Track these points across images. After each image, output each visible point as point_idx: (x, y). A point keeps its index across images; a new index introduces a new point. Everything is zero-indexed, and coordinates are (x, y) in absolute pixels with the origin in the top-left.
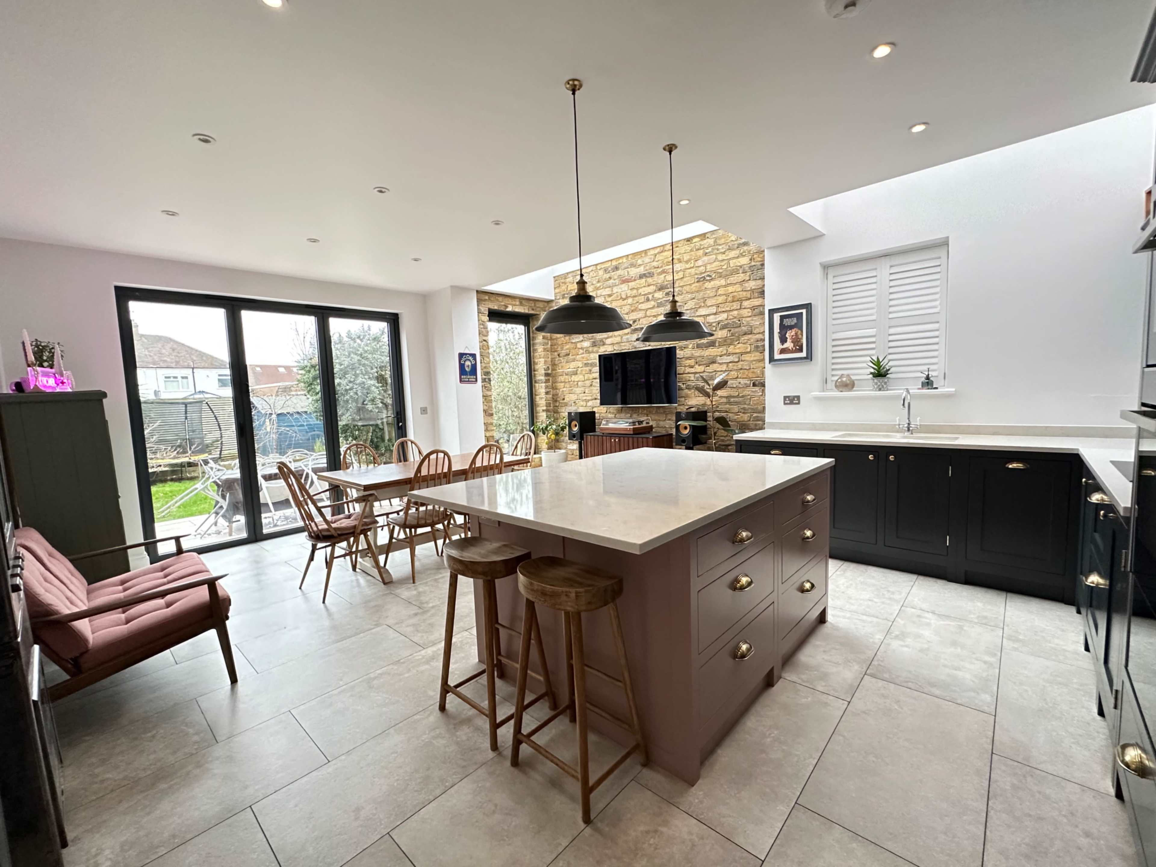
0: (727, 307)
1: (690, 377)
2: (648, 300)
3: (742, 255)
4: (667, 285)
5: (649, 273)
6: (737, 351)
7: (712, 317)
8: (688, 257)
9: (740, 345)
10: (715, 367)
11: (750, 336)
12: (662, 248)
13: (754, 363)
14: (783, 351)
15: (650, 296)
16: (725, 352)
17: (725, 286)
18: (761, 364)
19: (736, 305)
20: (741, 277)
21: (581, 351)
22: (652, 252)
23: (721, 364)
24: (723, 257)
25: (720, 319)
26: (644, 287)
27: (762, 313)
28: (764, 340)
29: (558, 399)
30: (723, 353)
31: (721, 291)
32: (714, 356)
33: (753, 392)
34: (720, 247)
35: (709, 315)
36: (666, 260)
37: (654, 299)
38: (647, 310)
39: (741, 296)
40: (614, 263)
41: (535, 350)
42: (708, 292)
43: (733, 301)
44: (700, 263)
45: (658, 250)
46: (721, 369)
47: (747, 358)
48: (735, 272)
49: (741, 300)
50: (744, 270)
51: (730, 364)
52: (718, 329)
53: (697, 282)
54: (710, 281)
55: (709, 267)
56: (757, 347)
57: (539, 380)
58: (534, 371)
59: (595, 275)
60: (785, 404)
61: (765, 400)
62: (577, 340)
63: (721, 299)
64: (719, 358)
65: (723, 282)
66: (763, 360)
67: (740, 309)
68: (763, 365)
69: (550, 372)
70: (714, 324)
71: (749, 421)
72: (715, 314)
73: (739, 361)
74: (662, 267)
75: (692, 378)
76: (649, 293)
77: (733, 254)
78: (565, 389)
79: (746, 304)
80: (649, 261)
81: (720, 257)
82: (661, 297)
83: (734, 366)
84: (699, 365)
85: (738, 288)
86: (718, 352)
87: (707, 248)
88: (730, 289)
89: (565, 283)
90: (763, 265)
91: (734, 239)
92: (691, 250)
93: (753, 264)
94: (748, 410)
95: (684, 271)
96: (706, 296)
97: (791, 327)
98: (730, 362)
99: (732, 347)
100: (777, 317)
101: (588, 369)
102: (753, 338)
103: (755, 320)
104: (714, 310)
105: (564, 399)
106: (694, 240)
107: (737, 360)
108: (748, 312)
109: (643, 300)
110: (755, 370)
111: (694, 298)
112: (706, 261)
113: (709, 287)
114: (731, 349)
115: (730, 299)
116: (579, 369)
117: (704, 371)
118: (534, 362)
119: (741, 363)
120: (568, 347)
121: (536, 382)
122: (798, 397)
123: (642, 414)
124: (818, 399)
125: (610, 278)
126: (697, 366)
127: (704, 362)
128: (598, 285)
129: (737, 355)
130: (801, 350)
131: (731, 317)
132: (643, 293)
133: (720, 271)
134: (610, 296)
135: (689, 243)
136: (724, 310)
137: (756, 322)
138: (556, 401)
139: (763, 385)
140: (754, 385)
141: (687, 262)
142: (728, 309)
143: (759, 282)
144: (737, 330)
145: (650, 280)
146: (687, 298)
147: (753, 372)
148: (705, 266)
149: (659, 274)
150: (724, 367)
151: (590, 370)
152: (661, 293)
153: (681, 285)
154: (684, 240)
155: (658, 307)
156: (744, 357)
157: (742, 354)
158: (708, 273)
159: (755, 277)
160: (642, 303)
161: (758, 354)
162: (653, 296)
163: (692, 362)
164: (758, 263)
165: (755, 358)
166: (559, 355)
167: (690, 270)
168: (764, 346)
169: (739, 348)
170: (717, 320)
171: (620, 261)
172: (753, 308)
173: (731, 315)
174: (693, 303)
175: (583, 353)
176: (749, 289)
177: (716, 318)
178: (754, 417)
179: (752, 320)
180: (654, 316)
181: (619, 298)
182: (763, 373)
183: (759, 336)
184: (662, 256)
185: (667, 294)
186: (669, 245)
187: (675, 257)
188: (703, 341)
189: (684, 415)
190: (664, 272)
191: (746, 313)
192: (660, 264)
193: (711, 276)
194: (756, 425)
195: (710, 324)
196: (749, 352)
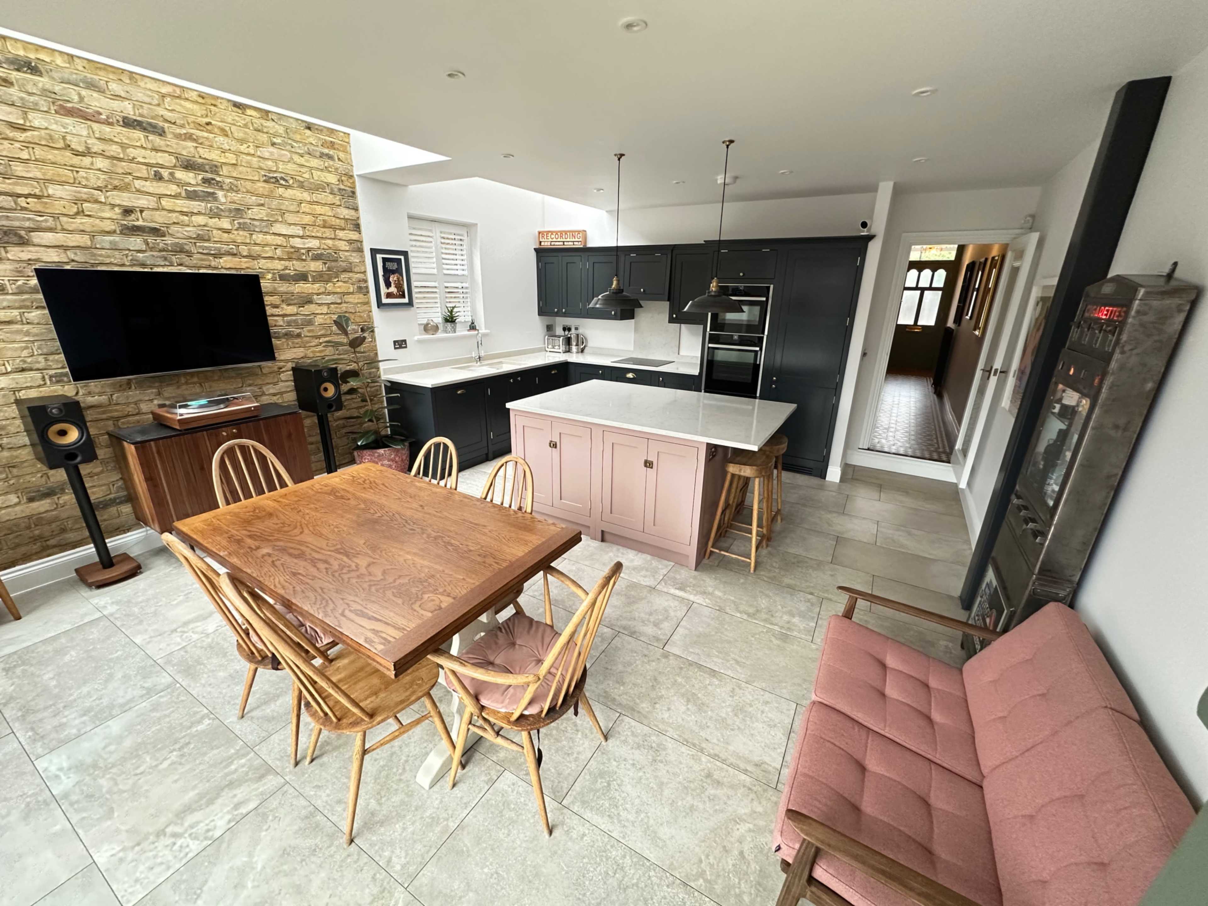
0: (317, 231)
1: (276, 321)
2: (159, 177)
3: (327, 170)
4: (203, 165)
5: (152, 126)
6: (338, 290)
7: (298, 240)
8: (242, 135)
9: (340, 284)
10: (311, 308)
11: (351, 274)
12: (177, 90)
13: (359, 305)
14: (389, 295)
15: (165, 173)
16: (322, 290)
17: (311, 203)
18: (367, 308)
19: (328, 233)
20: (330, 199)
22: (151, 85)
23: (320, 305)
24: (301, 161)
25: (310, 245)
26: (143, 147)
27: (360, 250)
28: (366, 281)
30: (320, 291)
31: (305, 207)
32: (309, 294)
34: (295, 144)
35: (293, 236)
36: (192, 118)
37: (175, 181)
38: (160, 196)
39: (333, 223)
40: (17, 50)
42: (287, 203)
43: (324, 227)
44: (265, 153)
45: (169, 89)
46: (320, 312)
47: (350, 300)
48: (319, 187)
49: (334, 228)
50: (332, 189)
51: (332, 306)
52: (308, 259)
53: (265, 181)
54: (287, 187)
55: (281, 166)
56: (360, 288)
60: (395, 348)
61: (376, 346)
63: (307, 219)
64: (315, 297)
65: (306, 196)
66: (368, 303)
67: (334, 239)
68: (369, 308)
70: (303, 251)
72: (302, 237)
73: (342, 303)
74: (182, 126)
75: (281, 323)
76: (161, 166)
77: (315, 163)
79: (341, 234)
80: (148, 100)
81: (297, 159)
82: (193, 182)
83: (337, 308)
84: (289, 305)
85: (327, 211)
86: (313, 289)
87: (275, 135)
88: (319, 209)
90: (354, 193)
91: (314, 142)
92: (246, 126)
93: (342, 187)
95: (236, 153)
96: (283, 207)
97: (393, 272)
98: (332, 303)
99: (331, 284)
100: (379, 257)
102: (354, 276)
104: (299, 231)
106: (248, 112)
107: (339, 301)
108: (345, 245)
109: (144, 174)
110: (362, 314)
111: (262, 205)
112: (276, 155)
113: (287, 195)
114: (330, 286)
115: (319, 222)
117: (297, 314)
119: (345, 305)
122: (405, 341)
124: (419, 341)
125: (7, 82)
126: (284, 306)
127: (296, 301)
129: (339, 296)
130: (403, 296)
131: (326, 247)
132: (141, 160)
133: (300, 179)
134: (17, 127)
135: (239, 111)
136: (313, 234)
137: (355, 258)
139: (372, 330)
140: (363, 330)
141: (242, 141)
142: (319, 235)
143: (352, 212)
144: (333, 264)
145: (156, 139)
146: (250, 202)
147: (360, 317)
148: (275, 161)
149: (179, 137)
150: (325, 310)
152: (191, 175)
153: (235, 175)
154: (229, 100)
155: (189, 198)
156: (348, 298)
157: (344, 294)
158: (283, 175)
159: (347, 205)
160: (145, 179)
161: (361, 296)
162: (172, 174)
163: (275, 300)
164: (347, 188)
165: (360, 301)
167: (249, 158)
168: (367, 287)
169: (340, 286)
170: (306, 246)
171: (43, 57)
172: (350, 242)
173: (325, 244)
174: (264, 213)
176: (342, 217)
177: (304, 244)
179: (350, 256)
180: (182, 213)
181: (61, 144)
182: (370, 317)
183: (361, 276)
184: (181, 105)
185: (206, 181)
186: (196, 93)
187: (213, 122)
188: (287, 271)
189: (325, 374)
190: (189, 137)
191: (343, 245)
192: (179, 118)
193: (286, 181)
194: (370, 373)
195: (297, 250)
196: (352, 293)
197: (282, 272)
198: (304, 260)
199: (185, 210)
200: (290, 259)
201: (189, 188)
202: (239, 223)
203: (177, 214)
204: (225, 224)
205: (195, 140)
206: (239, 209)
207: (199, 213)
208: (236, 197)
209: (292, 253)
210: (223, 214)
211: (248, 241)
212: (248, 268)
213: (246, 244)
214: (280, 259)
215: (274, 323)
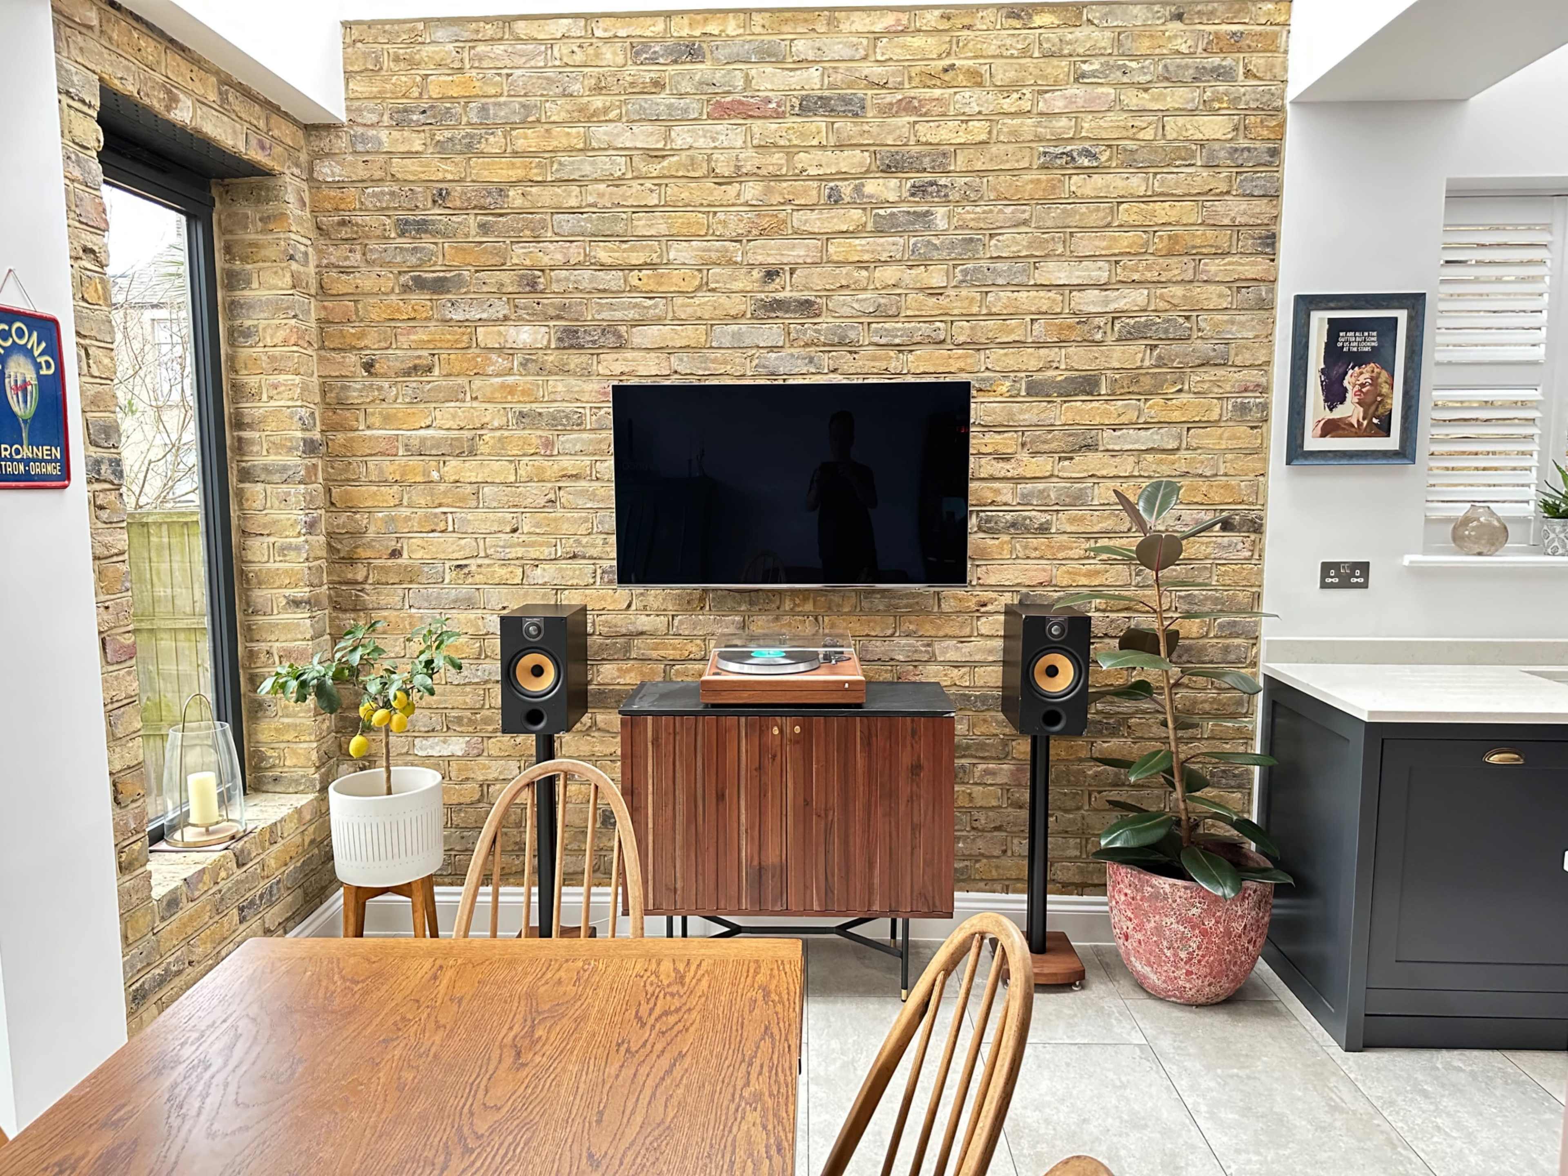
0: (1148, 268)
1: (997, 492)
2: (835, 199)
3: (1208, 108)
4: (920, 157)
5: (846, 101)
6: (1176, 416)
7: (1093, 294)
8: (1012, 74)
9: (1184, 398)
10: (1091, 462)
11: (1221, 372)
12: (904, 18)
13: (1229, 456)
14: (1330, 428)
15: (846, 189)
16: (1132, 415)
17: (1145, 199)
18: (1252, 463)
19: (1179, 268)
20: (1202, 178)
21: (499, 362)
22: (861, 23)
23: (1113, 453)
24: (1144, 100)
25: (1121, 304)
26: (821, 146)
27: (1266, 305)
28: (1265, 389)
29: (362, 553)
30: (1124, 419)
31: (1127, 214)
32: (1091, 427)
33: (1221, 547)
34: (1134, 65)
35: (1081, 287)
36: (920, 66)
37: (861, 201)
38: (830, 236)
39: (1198, 242)
40: (682, 29)
41: (237, 334)
42: (1083, 208)
43: (1170, 254)
44: (1056, 102)
45: (889, 20)
46: (1112, 472)
48: (1177, 157)
49: (1196, 255)
50: (1212, 155)
51: (1149, 457)
52: (1110, 338)
53: (1044, 167)
54: (1090, 171)
55: (1087, 125)
56: (1243, 409)
57: (266, 469)
58: (239, 425)
59: (579, 58)
60: (1324, 585)
61: (1260, 574)
62: (475, 314)
63: (1126, 241)
64: (1108, 433)
65: (1137, 184)
66: (1259, 451)
67: (1191, 282)
68: (1258, 465)
69: (316, 435)
70: (1097, 321)
71: (1206, 636)
72: (1104, 287)
73: (1178, 449)
74: (899, 87)
75: (1008, 498)
76: (844, 176)
77: (1177, 97)
78: (405, 512)
79: (1214, 267)
80: (847, 53)
81: (1133, 99)
82: (893, 197)
83: (1161, 462)
84: (1036, 454)
85: (1187, 211)
86: (1108, 413)
87: (1087, 57)
88: (1163, 212)
89: (413, 63)
90: (1275, 153)
91: (1184, 49)
92: (1025, 53)
93: (1243, 143)
94: (1202, 602)
95: (991, 118)
96: (1074, 221)
97: (1360, 359)
98: (1148, 451)
99: (1157, 400)
100: (1319, 321)
101: (534, 436)
102: (1234, 378)
103: (1242, 325)
104: (1100, 272)
105: (396, 554)
106: (1038, 20)
107: (1172, 444)
108: (1220, 296)
109: (812, 198)
110: (1233, 482)
111: (1025, 223)
112: (1080, 102)
113: (1088, 191)
114: (1153, 408)
115: (1159, 244)
116: (488, 436)
117: (1052, 476)
118: (236, 387)
119: (1186, 455)
120: (421, 335)
121: (246, 475)
122: (1364, 567)
123: (793, 612)
124: (1419, 572)
125: (658, 85)
126: (1024, 456)
127: (1054, 446)
128: (598, 102)
129: (1174, 430)
130: (1384, 429)
131: (1162, 305)
132: (813, 171)
133: (1130, 145)
134: (654, 155)
135: (1017, 23)
136: (1136, 277)
137: (1242, 328)
138: (351, 560)
139: (1256, 527)
140: (1227, 525)
141: (1006, 90)
142: (1152, 275)
143: (1261, 206)
144: (1176, 347)
145: (846, 126)
146: (1000, 219)
147: (1226, 487)
148: (1075, 115)
149: (887, 111)
150: (1126, 465)
151: (548, 444)
152: (893, 183)
153: (978, 166)
154: (1000, 7)
155: (879, 231)
156: (1197, 437)
157: (1191, 426)
158: (1087, 145)
159: (1248, 188)
160: (811, 207)
161: (1243, 430)
162: (858, 189)
163: (1007, 442)
164: (1258, 144)
165: (1235, 444)
166: (369, 367)
167: (1017, 121)
168: (1265, 407)
169: (1183, 407)
170: (1111, 307)
171: (713, 28)
172: (1238, 285)
173: (1162, 297)
174: (1024, 240)
175: (510, 372)
176: (1227, 221)
177: (1106, 302)
178: (1221, 626)
179: (1233, 323)
180: (861, 265)
181: (703, 171)
182: (1258, 491)
183: (1253, 376)
184: (903, 46)
185: (919, 190)
186: (937, 13)
187: (958, 63)
188: (1050, 373)
189: (1055, 630)
190: (907, 106)
191: (1212, 295)
192: (893, 74)
193: (1094, 156)
194: (1226, 649)
195: (1084, 318)
196: (1215, 423)
197: (1038, 376)
198: (1099, 343)
199: (866, 257)
200: (1061, 343)
201: (882, 212)
202: (965, 272)
203: (849, 268)
204: (936, 277)
205: (915, 110)
206: (971, 240)
207: (891, 261)
208: (968, 213)
209: (1070, 327)
210: (935, 255)
211: (975, 310)
212: (962, 370)
213: (968, 316)
214: (1039, 345)
215: (989, 496)
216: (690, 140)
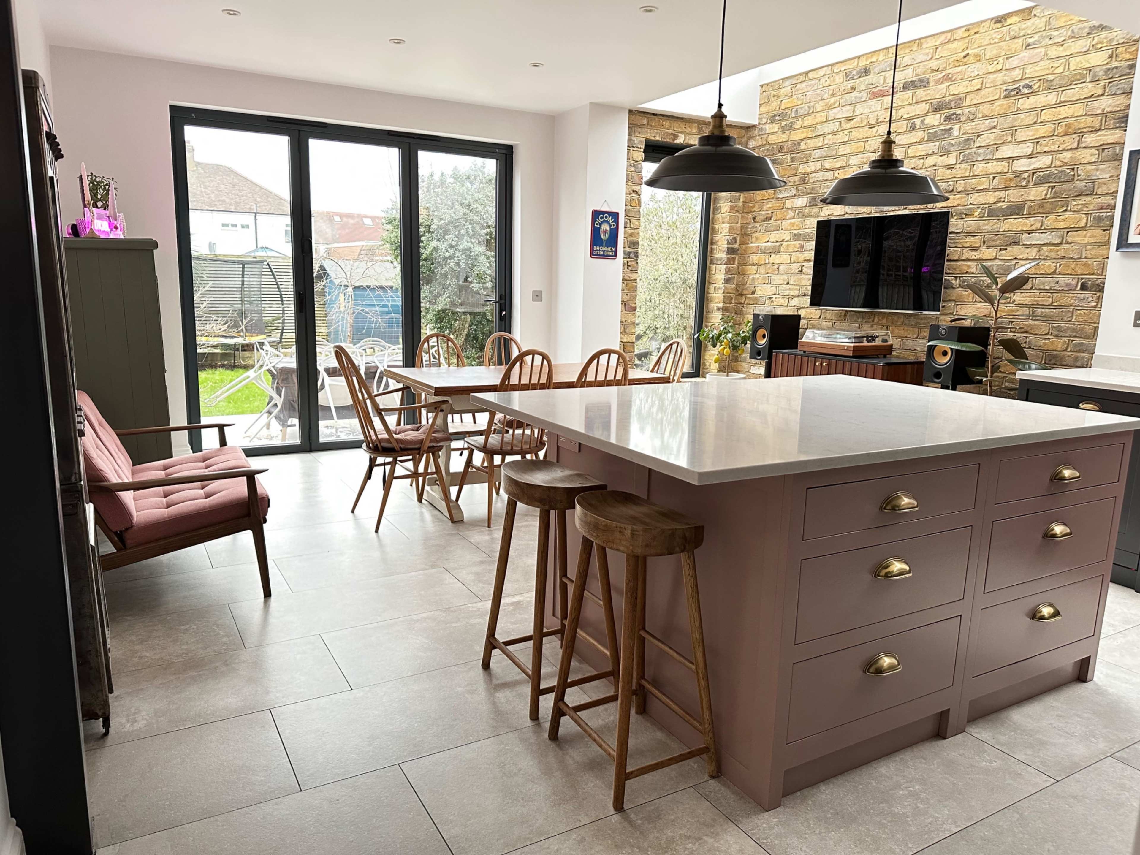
0: (1054, 144)
1: (969, 267)
2: (913, 128)
3: (1095, 48)
4: (950, 102)
5: (921, 81)
6: (1062, 225)
7: (1024, 161)
8: (995, 52)
9: (1067, 214)
10: (1016, 251)
11: (1088, 199)
12: (949, 35)
13: (1089, 247)
15: (918, 122)
16: (1038, 225)
17: (1055, 106)
18: (1102, 251)
19: (1071, 141)
20: (1088, 88)
21: (791, 213)
22: (931, 43)
23: (1027, 246)
24: (1060, 51)
25: (1037, 165)
26: (910, 104)
27: (1118, 158)
28: (1113, 207)
29: (745, 292)
30: (1034, 228)
31: (1047, 115)
32: (1017, 233)
33: (1080, 300)
34: (1056, 33)
35: (1018, 158)
36: (954, 58)
37: (924, 128)
38: (909, 145)
39: (1082, 126)
40: (863, 63)
41: (716, 209)
42: (1022, 116)
43: (1066, 135)
44: (1014, 62)
45: (942, 38)
46: (1025, 256)
47: (1076, 239)
48: (1078, 79)
49: (1081, 133)
50: (1095, 75)
51: (1045, 248)
52: (1032, 183)
53: (1005, 97)
54: (1028, 96)
55: (1029, 72)
56: (1099, 219)
57: (717, 259)
58: (712, 243)
59: (828, 83)
60: (1135, 325)
61: (1099, 316)
62: (786, 195)
63: (1043, 130)
64: (1025, 235)
65: (1052, 98)
67: (1077, 148)
68: (1105, 252)
69: (736, 246)
70: (1026, 175)
71: (1066, 350)
72: (1030, 156)
73: (1061, 243)
74: (944, 70)
75: (972, 270)
76: (917, 117)
77: (1078, 46)
78: (757, 276)
79: (1089, 139)
80: (925, 58)
81: (1053, 52)
82: (936, 123)
83: (1051, 251)
84: (989, 247)
85: (1078, 109)
86: (1025, 225)
87: (1031, 35)
88: (1064, 112)
89: (778, 97)
90: (1132, 67)
91: (1084, 19)
92: (1001, 40)
93: (1114, 64)
94: (1065, 331)
95: (982, 77)
96: (1017, 123)
98: (1044, 245)
99: (1052, 216)
101: (798, 243)
102: (1094, 202)
103: (1103, 171)
104: (1027, 149)
105: (753, 293)
106: (1009, 21)
107: (1058, 241)
108: (1091, 155)
110: (1090, 262)
111: (995, 127)
112: (1026, 59)
113: (1027, 106)
114: (1050, 221)
115: (1061, 130)
116: (784, 244)
117: (996, 258)
118: (713, 229)
119: (1066, 246)
120: (770, 205)
121: (712, 262)
123: (878, 324)
125: (853, 88)
126: (984, 249)
127: (998, 243)
128: (832, 100)
129: (1060, 233)
131: (1058, 163)
132: (905, 116)
133: (1050, 77)
134: (849, 119)
135: (999, 25)
136: (1046, 149)
137: (1103, 172)
138: (741, 295)
139: (1100, 288)
140: (1084, 287)
141: (991, 60)
142: (1054, 148)
143: (1121, 100)
144: (1065, 186)
145: (921, 93)
146: (982, 127)
147: (1085, 265)
148: (1023, 67)
149: (939, 82)
150: (1033, 253)
151: (802, 247)
152: (938, 116)
153: (975, 102)
154: (992, 19)
155: (929, 140)
156: (1073, 237)
157: (1069, 230)
158: (1027, 82)
159: (1114, 90)
160: (903, 133)
161: (1098, 232)
162: (922, 122)
164: (1123, 63)
165: (1092, 240)
166: (754, 218)
167: (995, 75)
168: (1112, 217)
169: (1066, 220)
170: (1032, 167)
171: (874, 59)
172: (1102, 148)
173: (1059, 159)
174: (992, 136)
175: (793, 218)
176: (1099, 112)
177: (1030, 165)
178: (1075, 345)
179: (1097, 170)
180: (921, 157)
181: (865, 123)
182: (1103, 268)
183: (1106, 200)
184: (948, 49)
185: (948, 118)
186: (964, 29)
187: (970, 52)
188: (1001, 204)
190: (947, 78)
191: (1087, 156)
192: (942, 64)
193: (1031, 87)
195: (1018, 174)
196: (1083, 228)
197: (994, 206)
198: (1025, 187)
199: (923, 153)
200: (1006, 188)
201: (931, 131)
202: (964, 156)
203: (916, 159)
204: (951, 160)
205: (950, 79)
206: (968, 140)
207: (933, 153)
208: (968, 127)
209: (1011, 180)
210: (952, 149)
211: (967, 174)
212: (959, 205)
213: (964, 178)
214: (996, 190)
216: (862, 111)
